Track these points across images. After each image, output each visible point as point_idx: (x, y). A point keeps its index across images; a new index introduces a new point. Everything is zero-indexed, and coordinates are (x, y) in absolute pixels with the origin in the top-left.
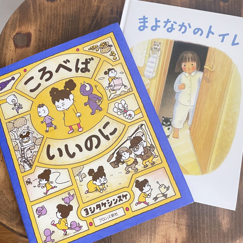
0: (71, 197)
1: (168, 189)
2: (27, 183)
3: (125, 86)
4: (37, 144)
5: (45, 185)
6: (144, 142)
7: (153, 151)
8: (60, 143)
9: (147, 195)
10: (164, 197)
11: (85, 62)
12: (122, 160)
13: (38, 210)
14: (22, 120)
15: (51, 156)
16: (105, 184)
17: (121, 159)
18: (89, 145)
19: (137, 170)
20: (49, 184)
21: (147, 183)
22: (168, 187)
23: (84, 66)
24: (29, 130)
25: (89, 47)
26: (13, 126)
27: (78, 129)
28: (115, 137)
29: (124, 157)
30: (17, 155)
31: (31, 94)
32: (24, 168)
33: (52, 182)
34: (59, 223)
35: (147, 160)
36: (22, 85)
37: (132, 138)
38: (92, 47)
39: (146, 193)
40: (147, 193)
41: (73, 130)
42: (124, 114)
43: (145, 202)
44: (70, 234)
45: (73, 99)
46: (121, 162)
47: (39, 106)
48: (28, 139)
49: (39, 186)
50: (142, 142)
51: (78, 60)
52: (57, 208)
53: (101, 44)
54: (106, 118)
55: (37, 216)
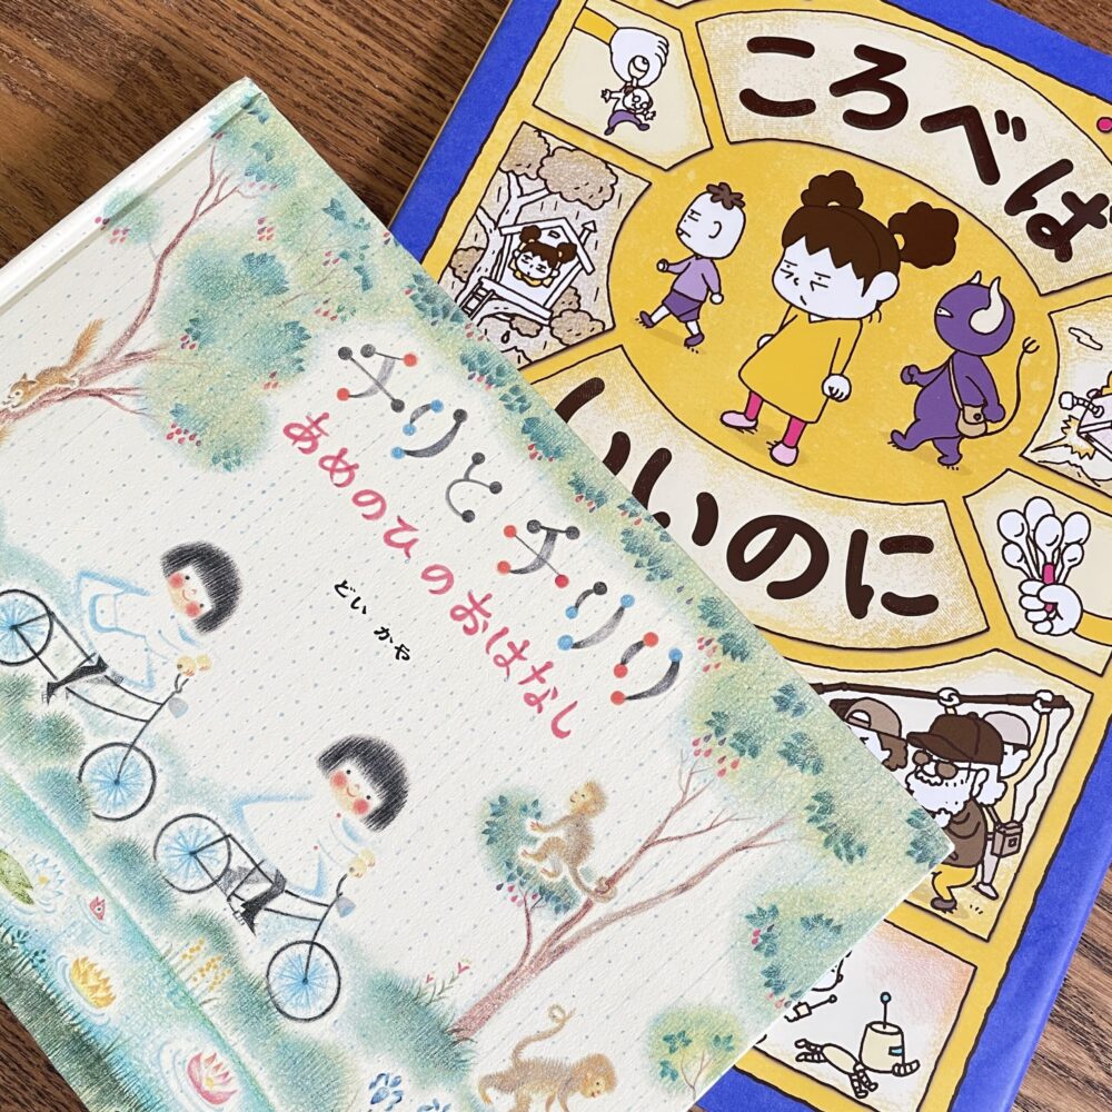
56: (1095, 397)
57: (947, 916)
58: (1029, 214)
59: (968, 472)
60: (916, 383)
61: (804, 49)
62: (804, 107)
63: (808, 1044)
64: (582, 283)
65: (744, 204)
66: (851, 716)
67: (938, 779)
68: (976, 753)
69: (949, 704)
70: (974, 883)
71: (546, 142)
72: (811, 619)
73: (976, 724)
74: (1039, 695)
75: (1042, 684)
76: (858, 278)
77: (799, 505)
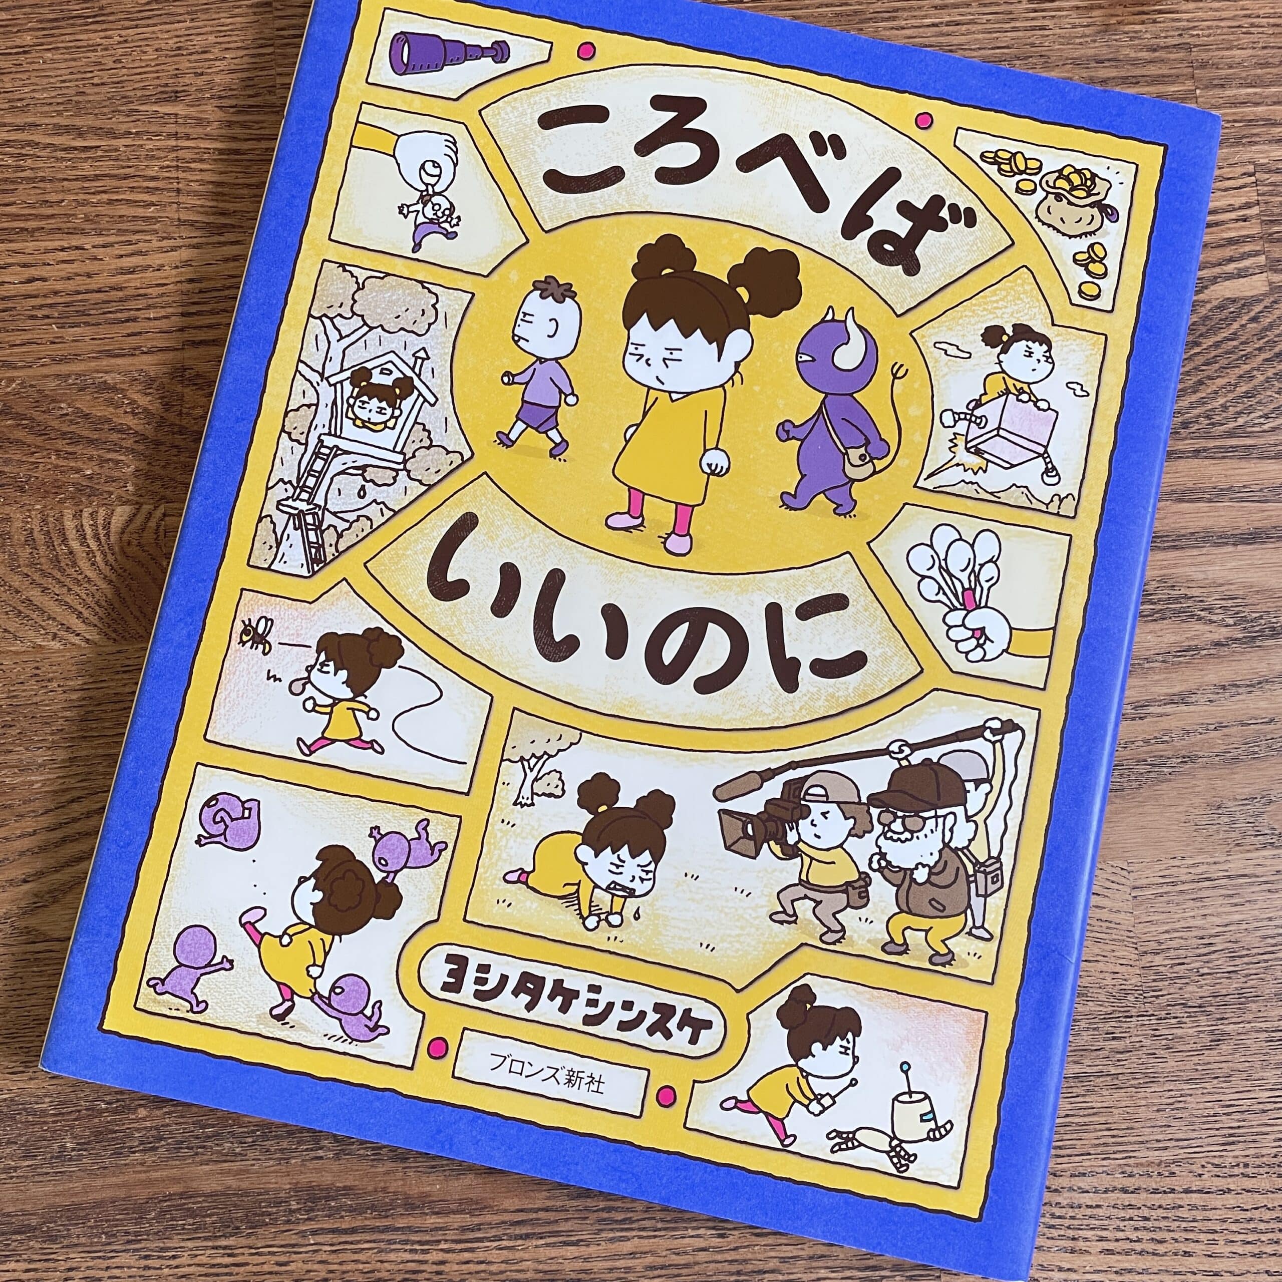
56: (975, 408)
57: (947, 969)
58: (867, 234)
59: (866, 517)
60: (794, 438)
61: (598, 114)
62: (613, 176)
63: (839, 1134)
64: (428, 416)
65: (576, 294)
66: (806, 793)
67: (907, 835)
68: (939, 799)
69: (900, 756)
70: (967, 930)
71: (352, 276)
72: (744, 706)
73: (932, 769)
74: (987, 725)
75: (988, 713)
76: (710, 343)
77: (706, 593)
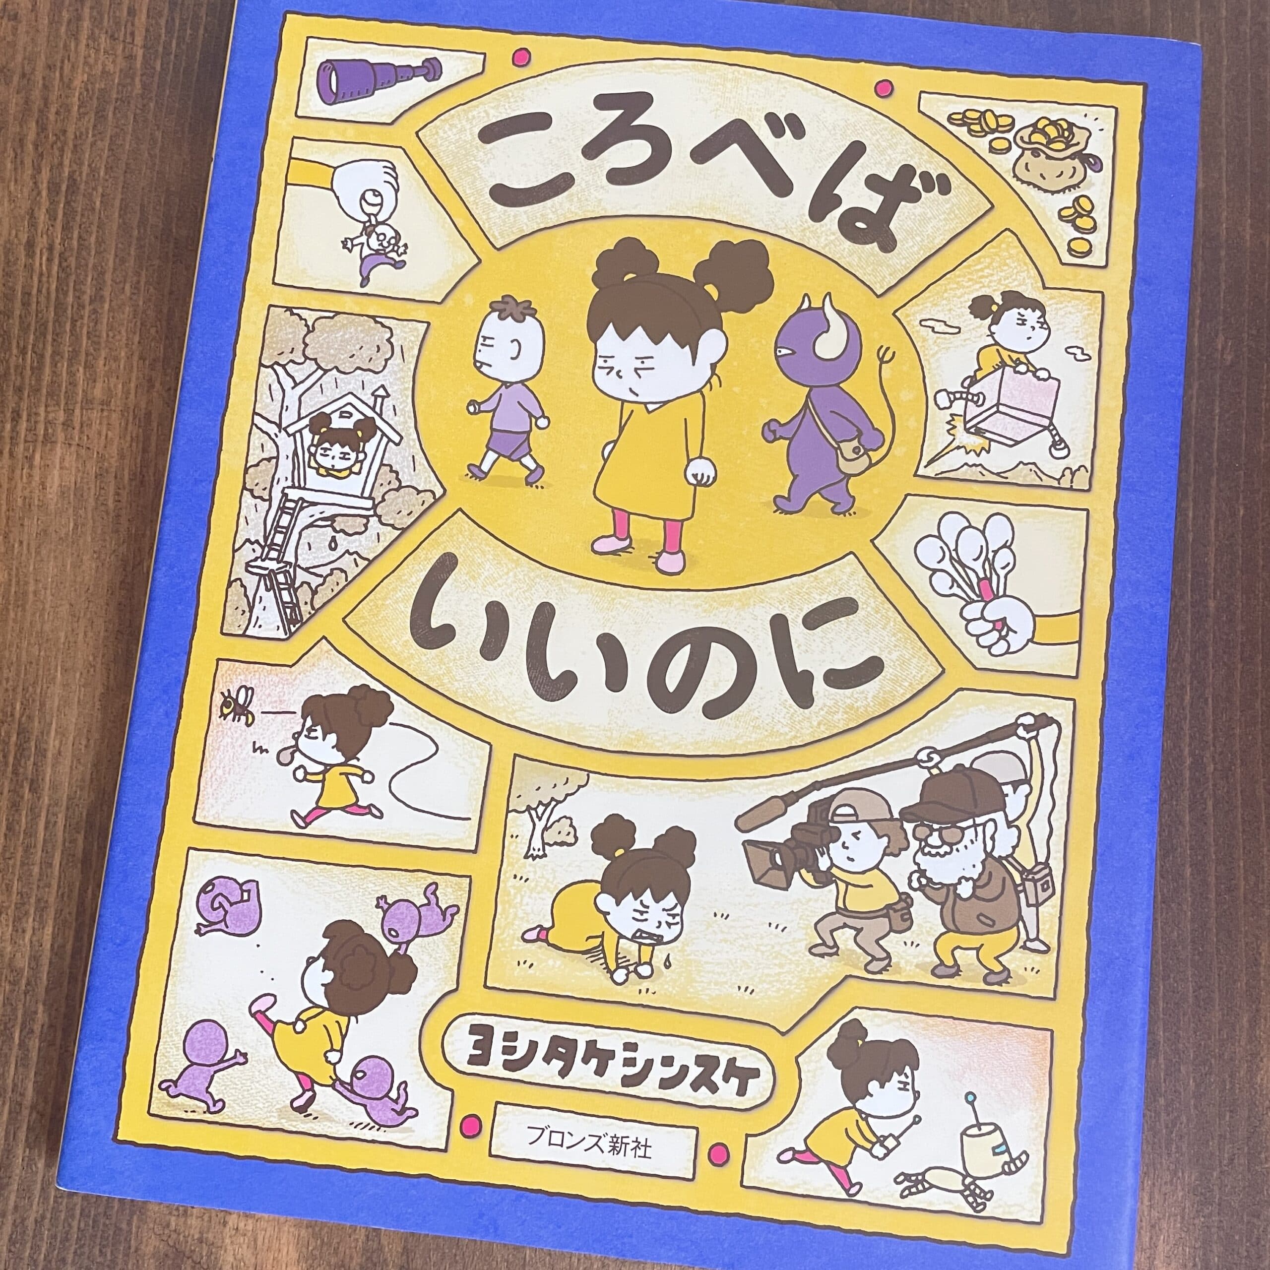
0: (431, 917)
1: (1013, 1166)
2: (225, 704)
3: (1062, 440)
4: (386, 514)
5: (321, 768)
6: (1010, 824)
7: (1037, 905)
8: (521, 577)
9: (874, 1140)
10: (966, 1198)
11: (891, 179)
12: (824, 863)
13: (216, 891)
14: (367, 339)
15: (435, 623)
16: (659, 940)
17: (822, 854)
18: (673, 679)
19: (886, 962)
20: (347, 775)
21: (907, 1070)
22: (1019, 1158)
23: (873, 202)
24: (380, 415)
25: (960, 106)
26: (304, 342)
27: (660, 554)
28: (851, 707)
29: (844, 846)
30: (242, 520)
31: (492, 215)
32: (251, 611)
33: (368, 777)
34: (294, 1024)
35: (975, 941)
36: (462, 130)
37: (947, 765)
38: (977, 115)
39: (870, 1119)
40: (881, 1128)
41: (627, 542)
42: (974, 601)
43: (845, 1168)
44: (329, 1119)
45: (713, 366)
46: (814, 869)
47: (502, 306)
48: (351, 462)
49: (285, 757)
50: (993, 820)
51: (856, 151)
52: (324, 936)
53: (1040, 126)
54: (852, 574)
55: (191, 918)
